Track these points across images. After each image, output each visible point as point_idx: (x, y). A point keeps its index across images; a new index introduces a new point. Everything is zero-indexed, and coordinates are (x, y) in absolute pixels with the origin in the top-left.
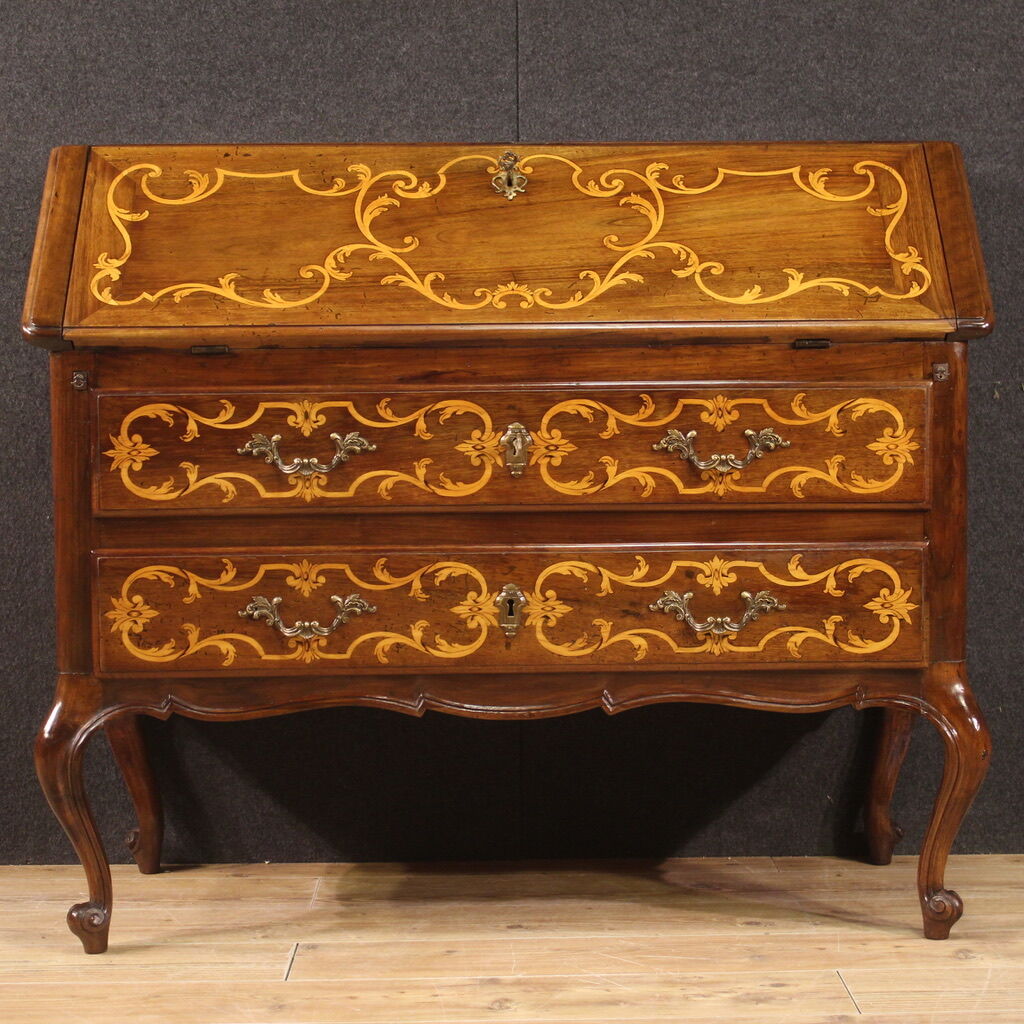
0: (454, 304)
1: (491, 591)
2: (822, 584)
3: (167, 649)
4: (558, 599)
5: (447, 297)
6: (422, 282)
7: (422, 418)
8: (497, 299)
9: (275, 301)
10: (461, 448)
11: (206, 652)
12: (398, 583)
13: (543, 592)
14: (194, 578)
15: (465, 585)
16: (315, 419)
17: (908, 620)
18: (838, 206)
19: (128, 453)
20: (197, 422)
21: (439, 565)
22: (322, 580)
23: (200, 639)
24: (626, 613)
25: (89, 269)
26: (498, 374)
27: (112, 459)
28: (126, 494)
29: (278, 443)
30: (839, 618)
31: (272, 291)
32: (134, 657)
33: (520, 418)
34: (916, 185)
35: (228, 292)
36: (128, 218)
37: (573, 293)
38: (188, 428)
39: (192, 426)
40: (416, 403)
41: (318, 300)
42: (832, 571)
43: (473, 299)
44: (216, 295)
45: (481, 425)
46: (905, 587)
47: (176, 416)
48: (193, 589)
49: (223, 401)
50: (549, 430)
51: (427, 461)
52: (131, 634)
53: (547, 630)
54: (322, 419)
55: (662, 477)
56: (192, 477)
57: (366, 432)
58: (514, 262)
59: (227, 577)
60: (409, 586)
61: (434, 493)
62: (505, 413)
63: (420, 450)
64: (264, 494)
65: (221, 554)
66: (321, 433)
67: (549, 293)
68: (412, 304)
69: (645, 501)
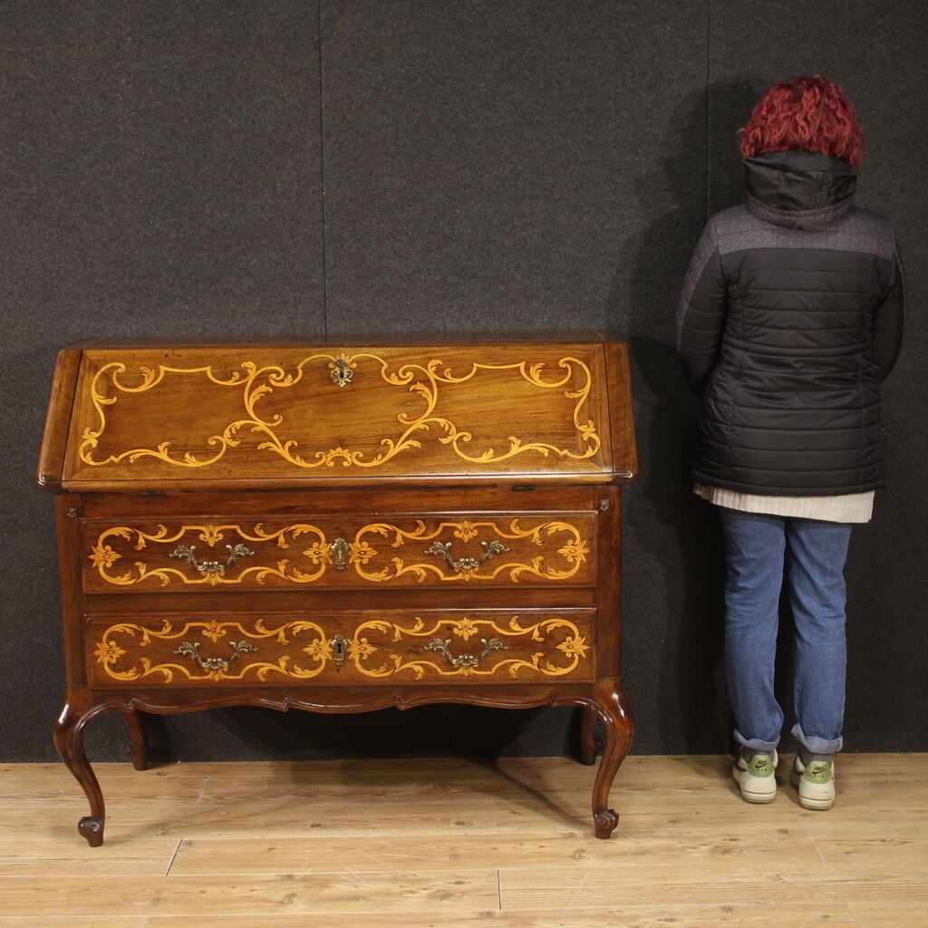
0: (302, 464)
1: (327, 638)
2: (531, 634)
3: (131, 673)
4: (369, 643)
5: (298, 458)
6: (283, 447)
7: (282, 536)
8: (329, 459)
9: (192, 462)
10: (306, 553)
11: (154, 674)
12: (270, 634)
13: (359, 639)
14: (146, 631)
15: (311, 635)
16: (216, 536)
17: (584, 655)
18: (547, 391)
19: (103, 557)
20: (144, 538)
21: (295, 623)
22: (224, 632)
23: (151, 667)
24: (410, 651)
25: (79, 439)
26: (330, 507)
27: (93, 560)
28: (102, 582)
29: (194, 551)
30: (541, 654)
31: (191, 455)
32: (112, 678)
33: (342, 535)
34: (597, 375)
35: (163, 456)
36: (104, 402)
37: (376, 455)
38: (139, 542)
39: (141, 541)
40: (278, 527)
41: (218, 461)
42: (537, 626)
43: (314, 460)
44: (156, 457)
45: (318, 539)
46: (581, 636)
47: (131, 534)
48: (146, 637)
49: (160, 525)
50: (360, 542)
51: (286, 561)
52: (109, 664)
53: (362, 662)
54: (221, 536)
55: (431, 570)
56: (142, 571)
57: (248, 544)
58: (341, 433)
59: (166, 630)
60: (277, 635)
61: (290, 581)
62: (333, 532)
63: (282, 554)
64: (187, 581)
65: (163, 616)
66: (220, 544)
67: (361, 455)
68: (276, 463)
69: (421, 585)
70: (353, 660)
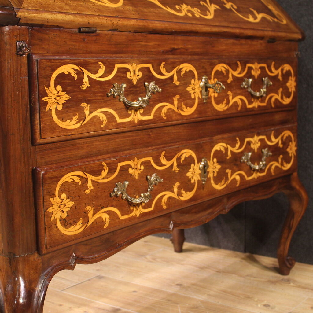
0: (174, 12)
1: (198, 162)
2: (278, 143)
3: (79, 225)
4: (217, 162)
7: (176, 73)
8: (186, 11)
9: (107, 2)
10: (188, 89)
11: (96, 222)
12: (169, 164)
13: (213, 160)
14: (90, 177)
15: (190, 161)
16: (138, 74)
17: (295, 154)
19: (55, 98)
20: (88, 76)
21: (182, 152)
22: (142, 168)
23: (93, 215)
24: (234, 165)
27: (47, 103)
29: (125, 89)
30: (282, 156)
33: (206, 73)
37: (206, 11)
38: (84, 81)
39: (86, 80)
40: (173, 65)
41: (124, 5)
42: (280, 137)
43: (178, 10)
45: (194, 77)
46: (295, 140)
47: (78, 72)
48: (90, 184)
49: (100, 63)
50: (214, 79)
51: (178, 97)
52: (61, 220)
53: (214, 178)
54: (141, 74)
55: (243, 100)
56: (87, 112)
57: (158, 81)
59: (104, 173)
60: (172, 165)
61: (180, 114)
62: (202, 70)
63: (175, 91)
64: (118, 120)
65: (100, 160)
67: (199, 11)
69: (240, 112)
70: (210, 178)
